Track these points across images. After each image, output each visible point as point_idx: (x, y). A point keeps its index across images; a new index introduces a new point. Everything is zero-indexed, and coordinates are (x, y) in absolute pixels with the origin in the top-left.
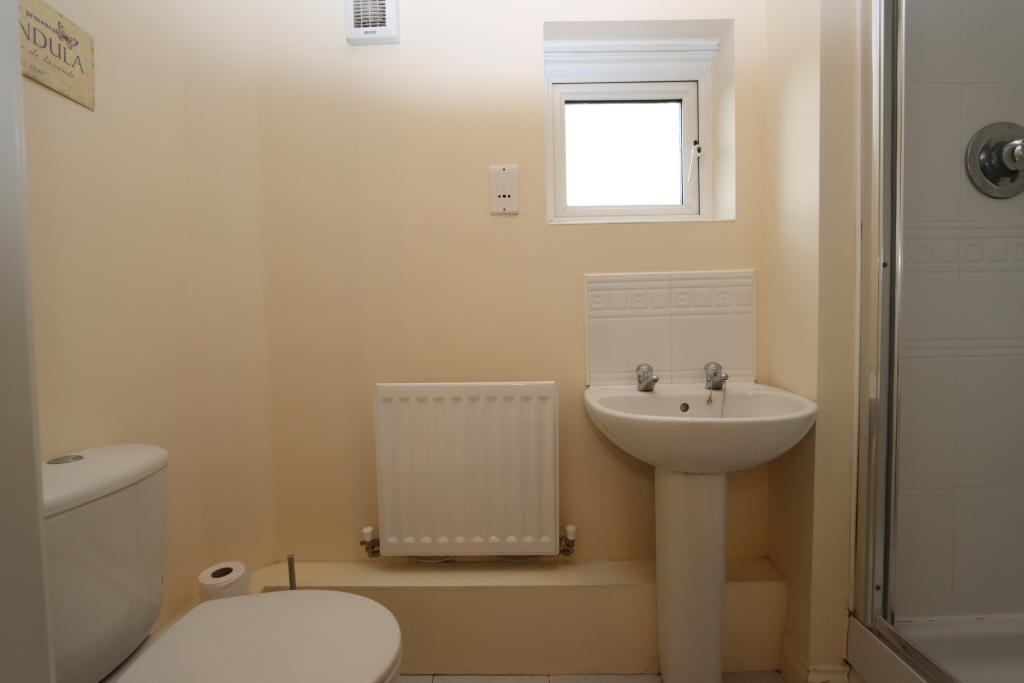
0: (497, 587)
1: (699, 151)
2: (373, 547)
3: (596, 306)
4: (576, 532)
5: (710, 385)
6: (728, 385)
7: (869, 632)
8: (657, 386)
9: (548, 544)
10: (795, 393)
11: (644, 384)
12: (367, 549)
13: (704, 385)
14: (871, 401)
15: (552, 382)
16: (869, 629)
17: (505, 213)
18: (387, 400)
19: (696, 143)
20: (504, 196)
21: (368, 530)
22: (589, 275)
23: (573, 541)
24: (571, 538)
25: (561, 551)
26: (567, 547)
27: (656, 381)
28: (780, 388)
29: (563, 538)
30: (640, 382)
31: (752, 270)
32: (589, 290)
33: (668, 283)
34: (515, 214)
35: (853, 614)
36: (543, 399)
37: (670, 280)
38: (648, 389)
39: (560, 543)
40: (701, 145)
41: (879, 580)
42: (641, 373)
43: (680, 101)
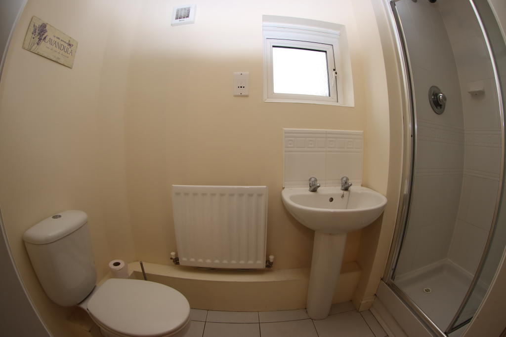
0: (235, 282)
1: (336, 73)
2: (176, 261)
3: (290, 146)
4: (274, 259)
5: (343, 188)
6: (351, 188)
7: (387, 286)
8: (319, 189)
9: (261, 264)
10: (378, 192)
11: (313, 188)
12: (174, 261)
13: (340, 187)
14: (404, 195)
15: (265, 186)
16: (386, 283)
17: (241, 96)
18: (178, 194)
19: (334, 70)
20: (241, 87)
21: (173, 254)
22: (285, 129)
23: (272, 263)
24: (271, 261)
25: (266, 266)
26: (269, 265)
27: (319, 187)
28: (371, 189)
29: (268, 261)
30: (310, 186)
31: (362, 131)
32: (285, 137)
33: (325, 135)
34: (247, 96)
35: (382, 279)
36: (260, 195)
37: (326, 134)
38: (314, 190)
39: (266, 263)
40: (336, 71)
41: (394, 267)
42: (311, 182)
43: (326, 52)
